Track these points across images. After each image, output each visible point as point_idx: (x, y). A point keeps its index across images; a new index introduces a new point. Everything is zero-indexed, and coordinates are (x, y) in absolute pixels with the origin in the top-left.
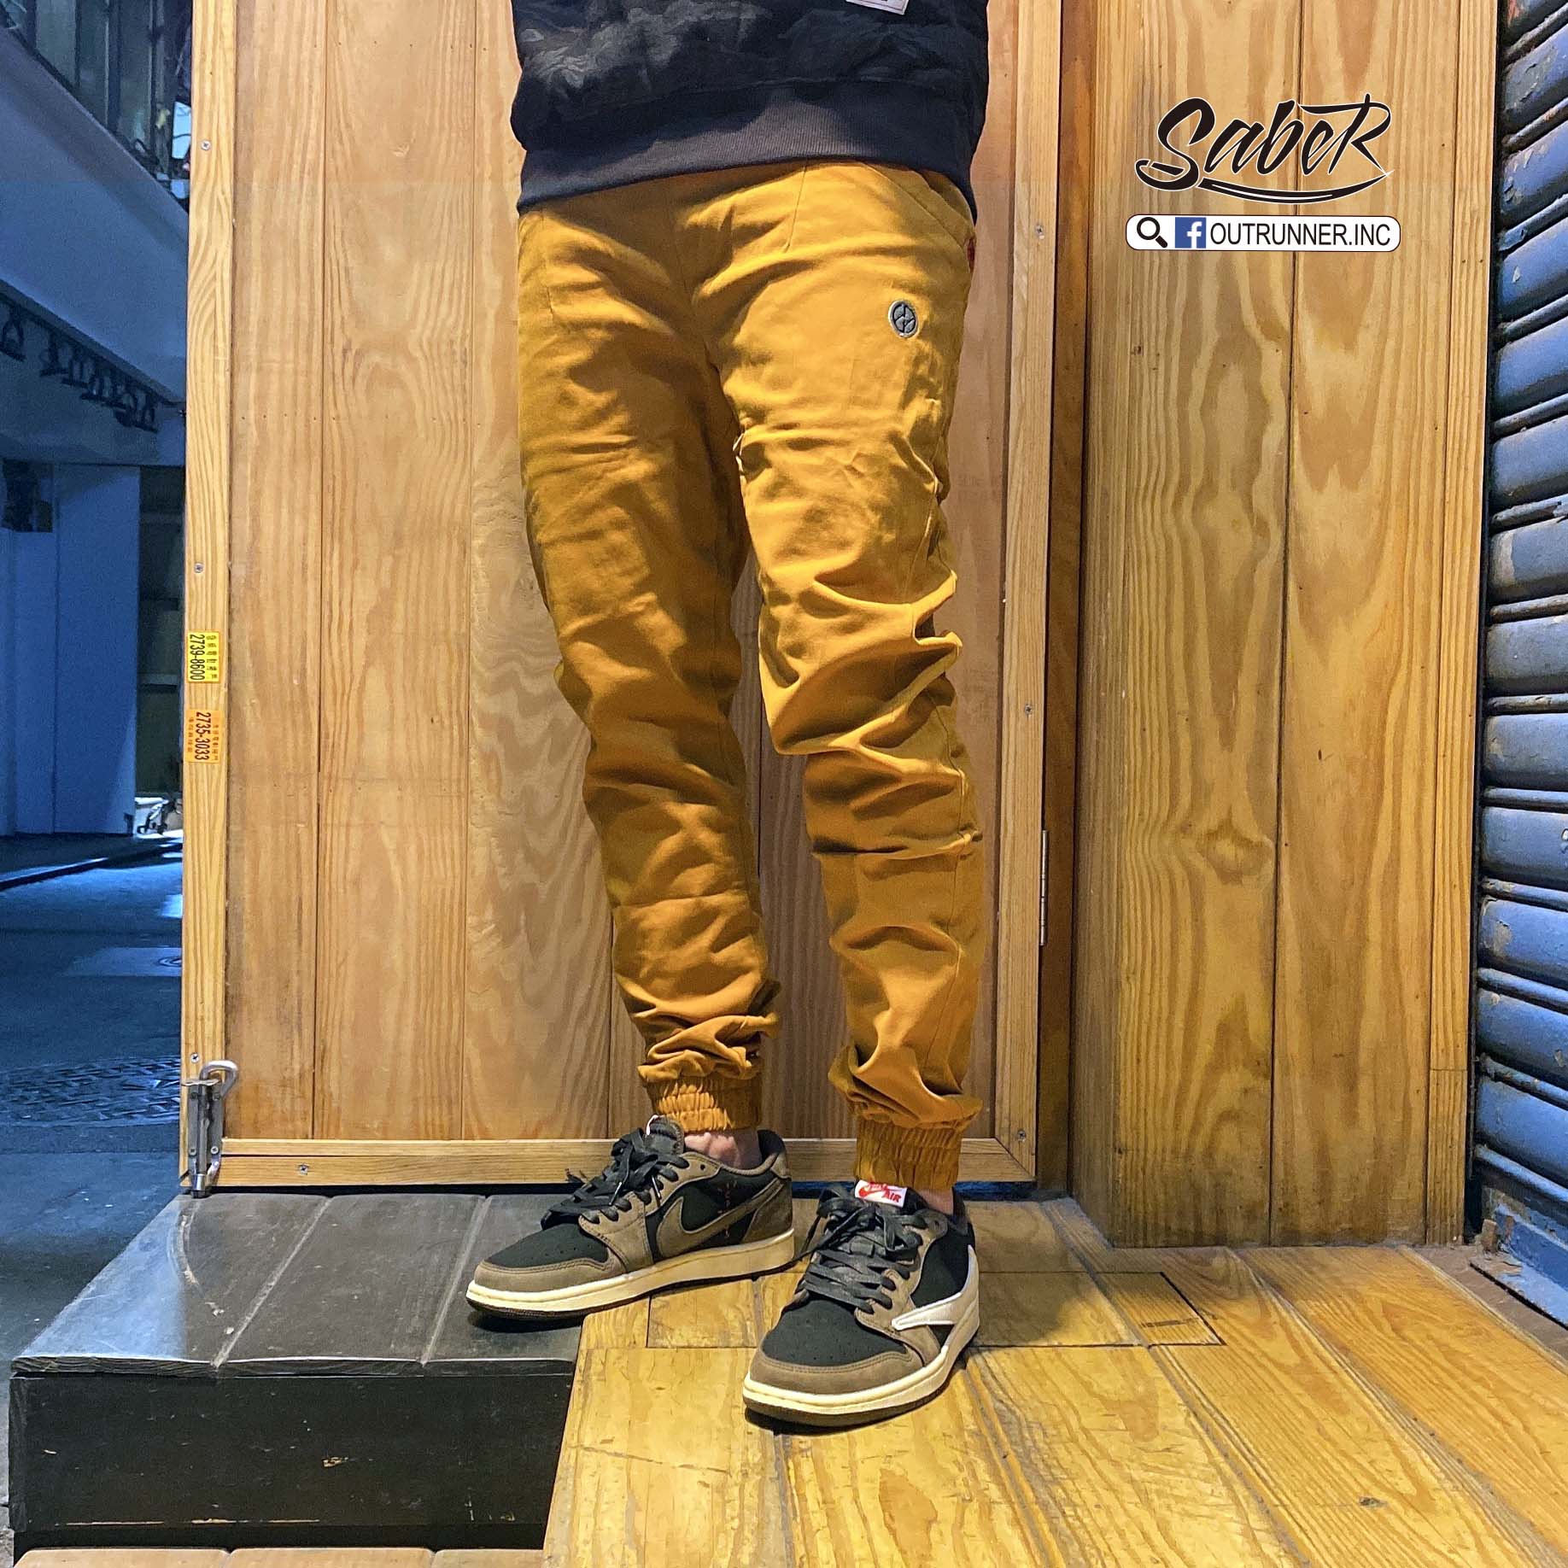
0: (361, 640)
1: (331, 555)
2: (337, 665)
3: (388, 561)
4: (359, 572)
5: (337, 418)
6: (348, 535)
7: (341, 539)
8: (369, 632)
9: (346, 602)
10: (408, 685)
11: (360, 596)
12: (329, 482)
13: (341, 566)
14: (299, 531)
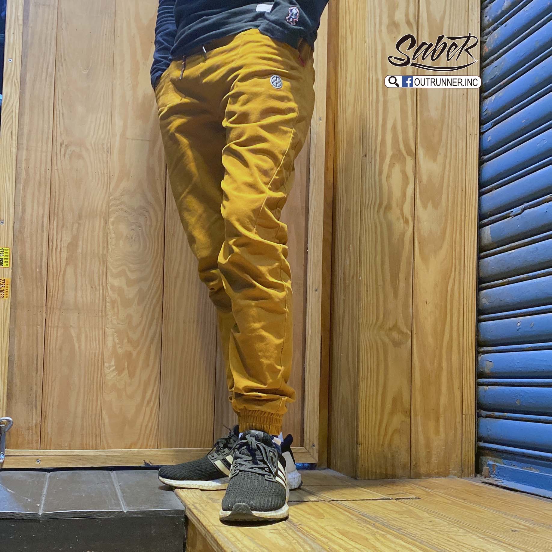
0: (64, 255)
1: (53, 222)
2: (55, 264)
3: (76, 226)
4: (64, 229)
5: (57, 170)
6: (60, 215)
7: (58, 216)
8: (68, 252)
9: (59, 240)
10: (83, 273)
11: (64, 238)
12: (53, 194)
13: (57, 226)
14: (41, 212)
